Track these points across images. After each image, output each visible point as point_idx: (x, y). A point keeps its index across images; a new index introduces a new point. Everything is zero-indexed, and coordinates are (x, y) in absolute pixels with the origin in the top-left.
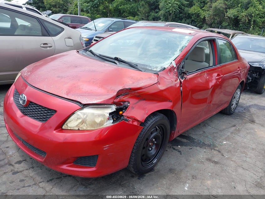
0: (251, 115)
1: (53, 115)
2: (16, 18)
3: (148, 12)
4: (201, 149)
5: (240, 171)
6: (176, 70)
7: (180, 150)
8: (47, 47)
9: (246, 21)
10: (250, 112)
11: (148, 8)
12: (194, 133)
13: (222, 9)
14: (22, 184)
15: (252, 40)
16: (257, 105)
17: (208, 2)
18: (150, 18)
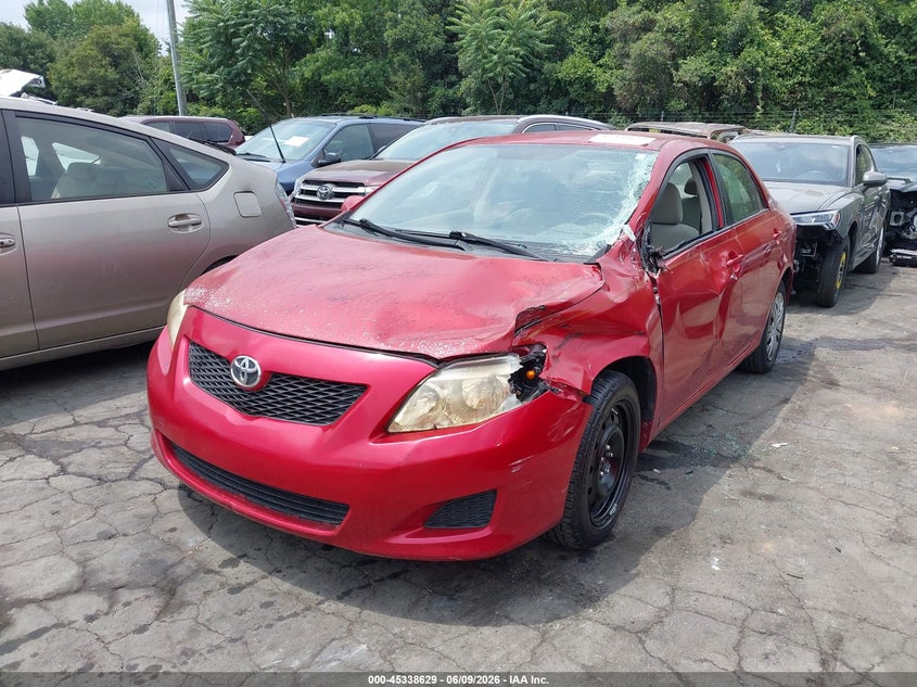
0: (822, 367)
1: (356, 398)
2: (54, 145)
3: (425, 87)
4: (718, 470)
5: (839, 509)
6: (634, 250)
7: (663, 478)
8: (185, 226)
9: (739, 91)
10: (817, 360)
11: (422, 74)
12: (681, 432)
13: (662, 59)
14: (271, 614)
15: (782, 149)
16: (830, 338)
17: (614, 40)
18: (434, 104)
